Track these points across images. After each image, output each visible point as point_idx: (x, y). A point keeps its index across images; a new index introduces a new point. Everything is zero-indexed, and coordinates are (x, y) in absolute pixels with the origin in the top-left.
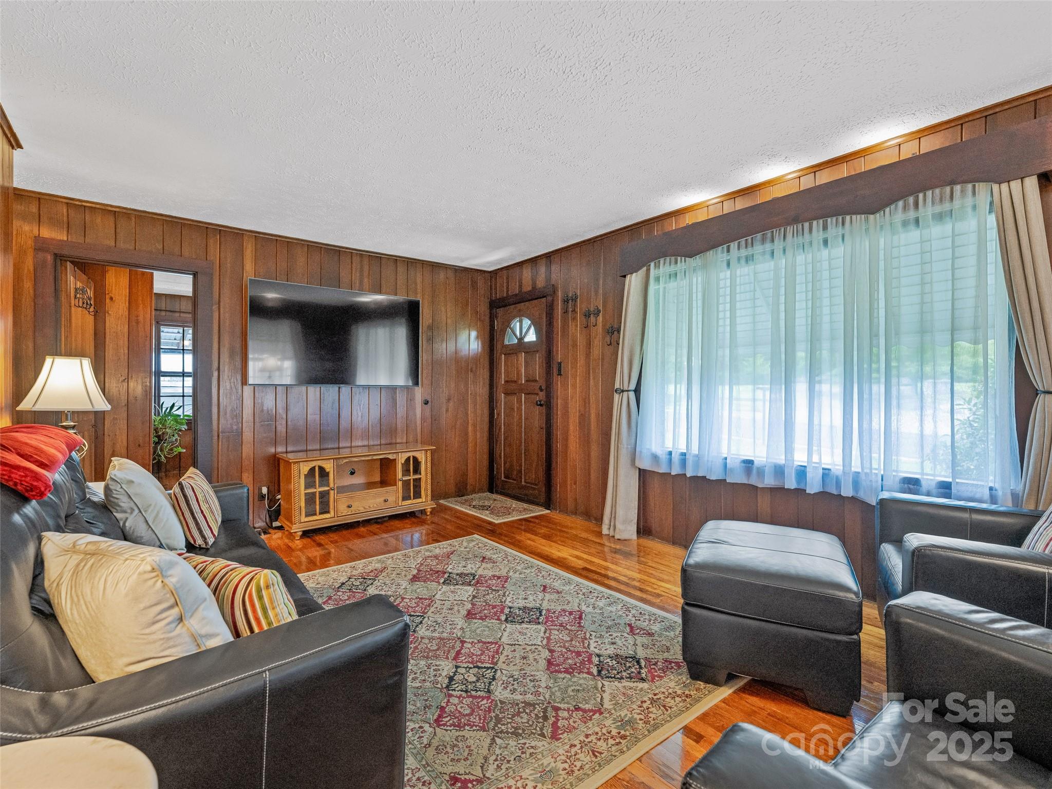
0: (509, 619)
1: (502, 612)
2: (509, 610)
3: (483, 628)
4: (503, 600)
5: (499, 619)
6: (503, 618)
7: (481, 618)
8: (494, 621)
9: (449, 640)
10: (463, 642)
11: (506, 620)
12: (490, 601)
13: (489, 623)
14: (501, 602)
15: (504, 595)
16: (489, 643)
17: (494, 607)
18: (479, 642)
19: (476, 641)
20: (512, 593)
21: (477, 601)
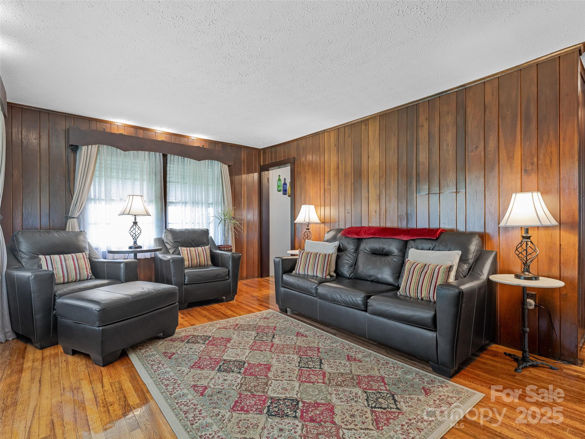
0: (242, 364)
1: (246, 369)
2: (241, 371)
3: (260, 358)
4: (243, 380)
5: (249, 364)
6: (246, 364)
7: (261, 365)
8: (252, 363)
9: (278, 352)
10: (270, 351)
11: (244, 363)
12: (254, 380)
13: (256, 361)
14: (245, 378)
15: (242, 384)
16: (257, 350)
17: (251, 374)
18: (262, 351)
19: (264, 351)
20: (234, 388)
21: (264, 379)
